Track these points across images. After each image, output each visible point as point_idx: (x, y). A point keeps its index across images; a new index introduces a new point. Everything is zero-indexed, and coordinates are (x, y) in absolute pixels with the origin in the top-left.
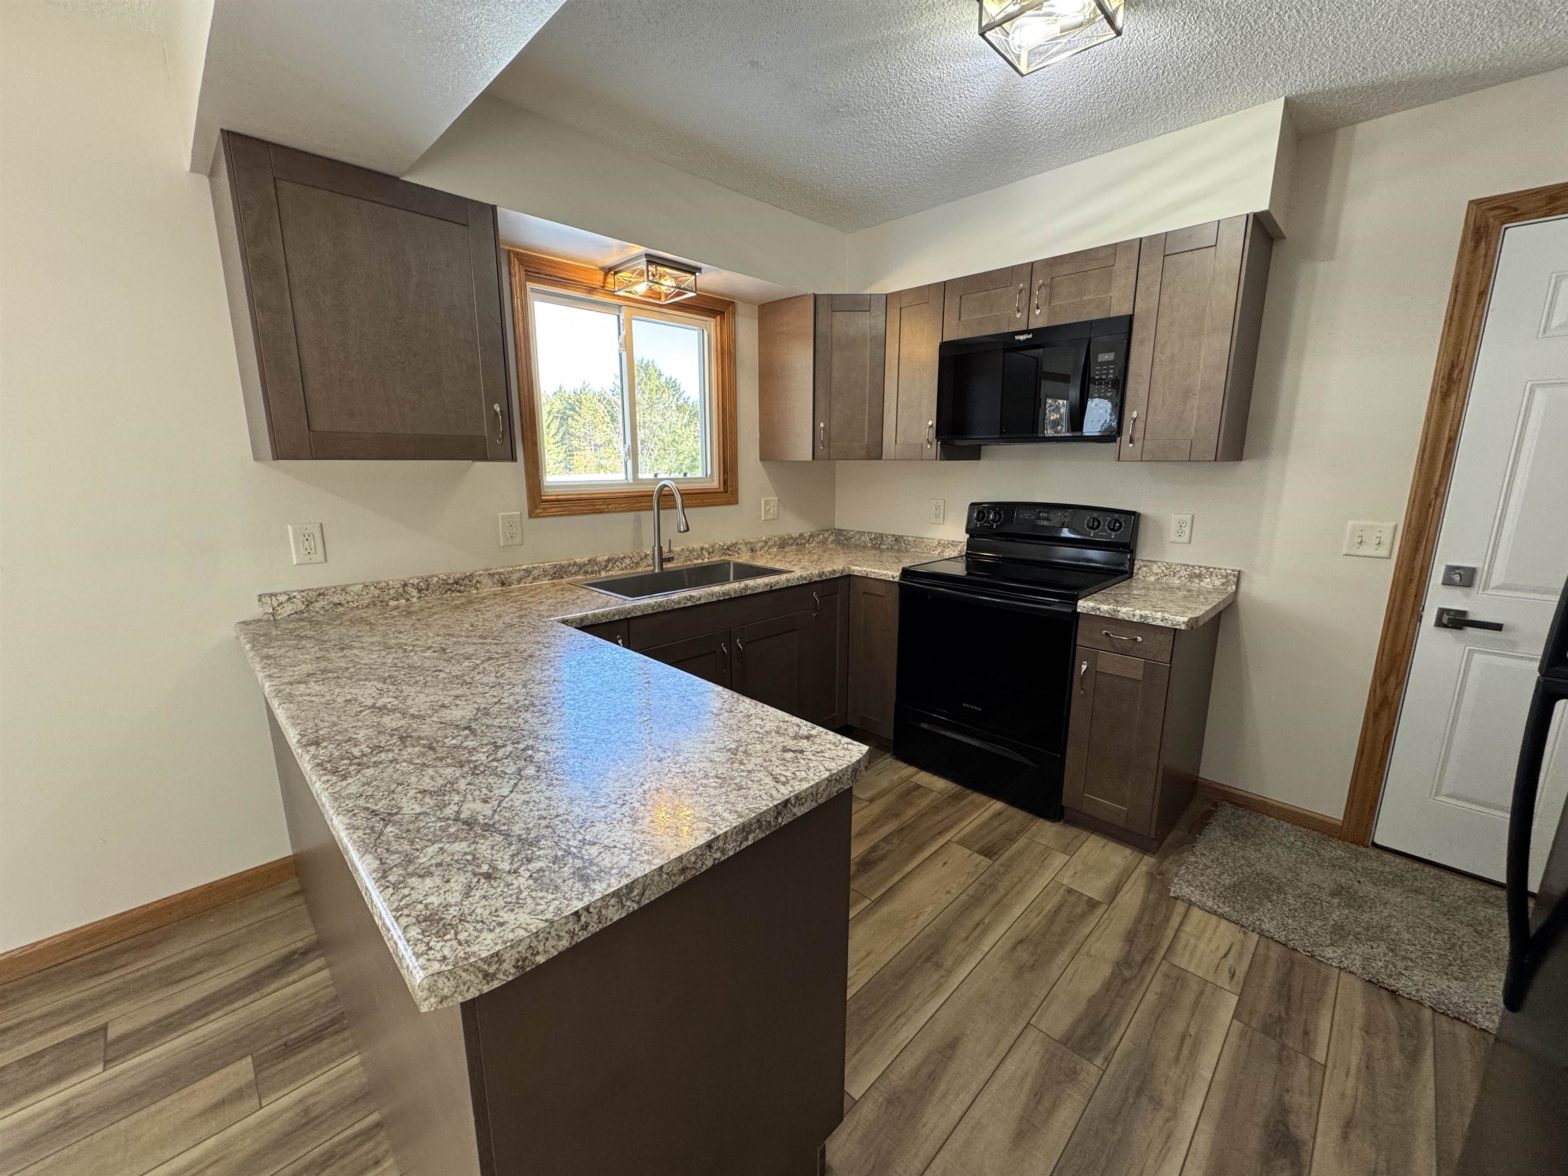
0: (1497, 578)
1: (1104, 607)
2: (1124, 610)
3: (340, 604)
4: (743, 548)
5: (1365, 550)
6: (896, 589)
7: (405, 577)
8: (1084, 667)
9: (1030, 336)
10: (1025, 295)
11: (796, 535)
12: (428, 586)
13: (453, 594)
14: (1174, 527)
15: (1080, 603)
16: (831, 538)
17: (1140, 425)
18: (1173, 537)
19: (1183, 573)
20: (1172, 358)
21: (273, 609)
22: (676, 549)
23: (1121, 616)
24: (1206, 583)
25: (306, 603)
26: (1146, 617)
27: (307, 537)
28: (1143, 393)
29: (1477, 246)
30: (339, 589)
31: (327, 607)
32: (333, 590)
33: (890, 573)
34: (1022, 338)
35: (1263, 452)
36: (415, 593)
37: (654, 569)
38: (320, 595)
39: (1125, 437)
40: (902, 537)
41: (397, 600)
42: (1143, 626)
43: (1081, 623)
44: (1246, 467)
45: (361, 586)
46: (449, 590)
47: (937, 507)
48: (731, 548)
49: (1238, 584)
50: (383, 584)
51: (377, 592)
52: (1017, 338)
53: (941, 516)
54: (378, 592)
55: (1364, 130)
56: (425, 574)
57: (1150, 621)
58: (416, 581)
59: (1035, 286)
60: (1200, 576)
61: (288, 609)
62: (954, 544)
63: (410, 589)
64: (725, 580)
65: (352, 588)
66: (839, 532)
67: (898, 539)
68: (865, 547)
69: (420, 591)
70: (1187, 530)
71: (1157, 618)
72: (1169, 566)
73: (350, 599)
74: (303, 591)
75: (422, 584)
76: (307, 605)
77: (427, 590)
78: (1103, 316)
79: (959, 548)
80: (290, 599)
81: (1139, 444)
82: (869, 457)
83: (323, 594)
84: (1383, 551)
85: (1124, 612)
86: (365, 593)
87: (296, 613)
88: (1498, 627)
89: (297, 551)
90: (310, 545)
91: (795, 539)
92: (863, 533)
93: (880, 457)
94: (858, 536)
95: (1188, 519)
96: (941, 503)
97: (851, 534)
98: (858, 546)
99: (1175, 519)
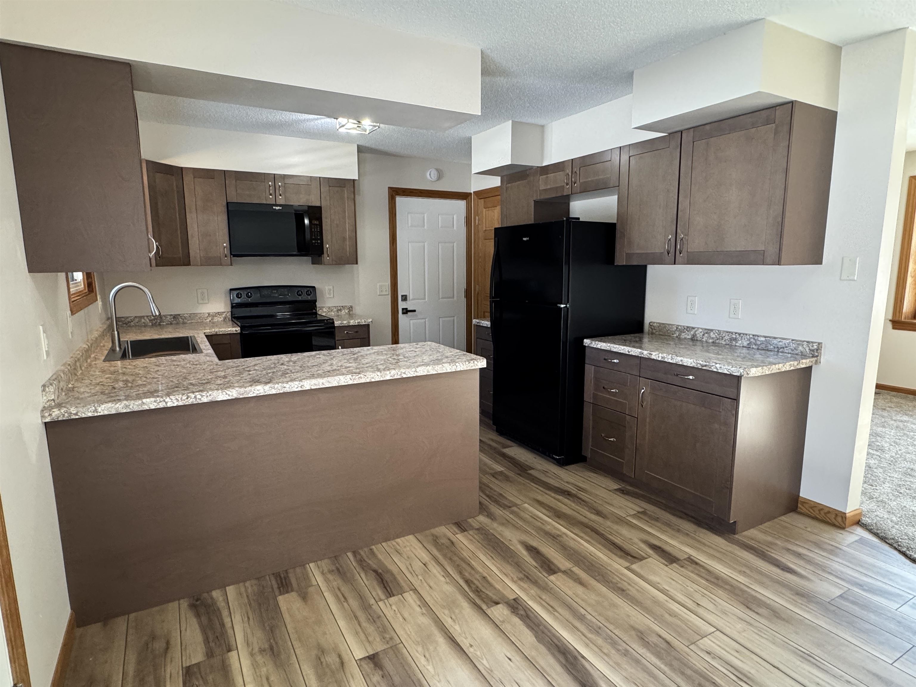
0: (411, 297)
1: (345, 322)
2: (351, 321)
5: (383, 293)
9: (281, 208)
10: (273, 188)
14: (327, 292)
15: (335, 322)
17: (330, 251)
18: (328, 296)
19: (335, 310)
20: (337, 225)
23: (351, 324)
28: (330, 236)
29: (392, 200)
39: (325, 255)
40: (179, 315)
42: (359, 326)
52: (274, 207)
53: (205, 299)
59: (277, 186)
60: (340, 310)
67: (175, 317)
68: (146, 326)
70: (332, 292)
72: (329, 308)
78: (310, 205)
79: (224, 316)
81: (331, 258)
84: (387, 292)
88: (414, 311)
92: (143, 317)
93: (188, 264)
94: (137, 320)
95: (331, 287)
96: (205, 291)
97: (129, 320)
98: (141, 326)
99: (327, 288)
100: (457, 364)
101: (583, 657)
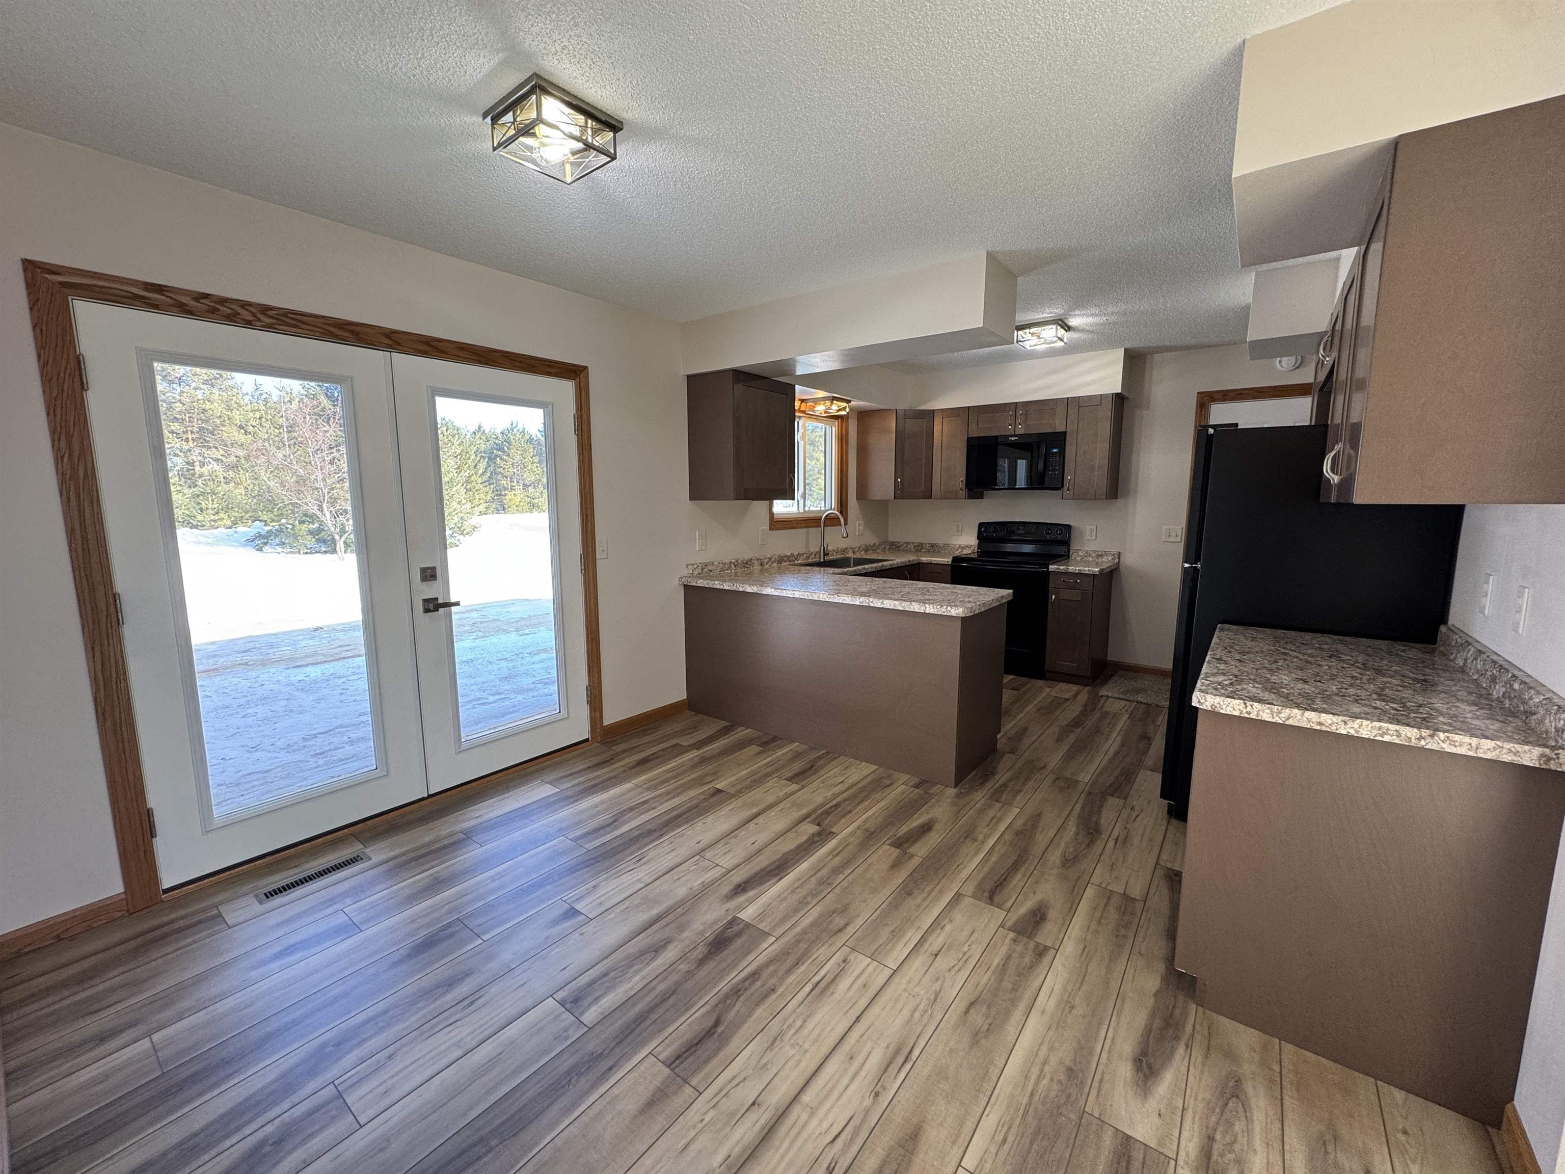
1: (1062, 567)
2: (1071, 568)
4: (849, 550)
5: (1172, 539)
6: (949, 568)
8: (1054, 597)
9: (1016, 438)
10: (1013, 418)
11: (872, 544)
14: (1088, 533)
15: (1050, 566)
16: (888, 547)
17: (1072, 483)
18: (1088, 537)
19: (1094, 552)
20: (1085, 452)
22: (830, 548)
23: (1069, 571)
24: (1105, 559)
26: (1081, 570)
28: (1073, 466)
29: (1201, 411)
33: (946, 560)
34: (1013, 439)
35: (1126, 495)
37: (820, 558)
39: (1065, 488)
40: (937, 543)
42: (1080, 575)
43: (1051, 575)
44: (1120, 502)
47: (957, 526)
48: (845, 550)
49: (1119, 558)
52: (1009, 438)
53: (959, 531)
55: (1157, 357)
57: (1083, 572)
59: (1018, 415)
60: (1102, 556)
62: (969, 547)
64: (849, 566)
66: (892, 543)
67: (932, 546)
68: (911, 551)
70: (1094, 532)
71: (1086, 570)
78: (1053, 431)
81: (1072, 492)
82: (924, 498)
84: (1179, 539)
85: (1071, 569)
91: (872, 547)
92: (909, 543)
93: (930, 497)
94: (905, 545)
95: (1094, 527)
96: (960, 523)
97: (900, 544)
98: (907, 551)
99: (1088, 528)
100: (927, 606)
101: (780, 879)
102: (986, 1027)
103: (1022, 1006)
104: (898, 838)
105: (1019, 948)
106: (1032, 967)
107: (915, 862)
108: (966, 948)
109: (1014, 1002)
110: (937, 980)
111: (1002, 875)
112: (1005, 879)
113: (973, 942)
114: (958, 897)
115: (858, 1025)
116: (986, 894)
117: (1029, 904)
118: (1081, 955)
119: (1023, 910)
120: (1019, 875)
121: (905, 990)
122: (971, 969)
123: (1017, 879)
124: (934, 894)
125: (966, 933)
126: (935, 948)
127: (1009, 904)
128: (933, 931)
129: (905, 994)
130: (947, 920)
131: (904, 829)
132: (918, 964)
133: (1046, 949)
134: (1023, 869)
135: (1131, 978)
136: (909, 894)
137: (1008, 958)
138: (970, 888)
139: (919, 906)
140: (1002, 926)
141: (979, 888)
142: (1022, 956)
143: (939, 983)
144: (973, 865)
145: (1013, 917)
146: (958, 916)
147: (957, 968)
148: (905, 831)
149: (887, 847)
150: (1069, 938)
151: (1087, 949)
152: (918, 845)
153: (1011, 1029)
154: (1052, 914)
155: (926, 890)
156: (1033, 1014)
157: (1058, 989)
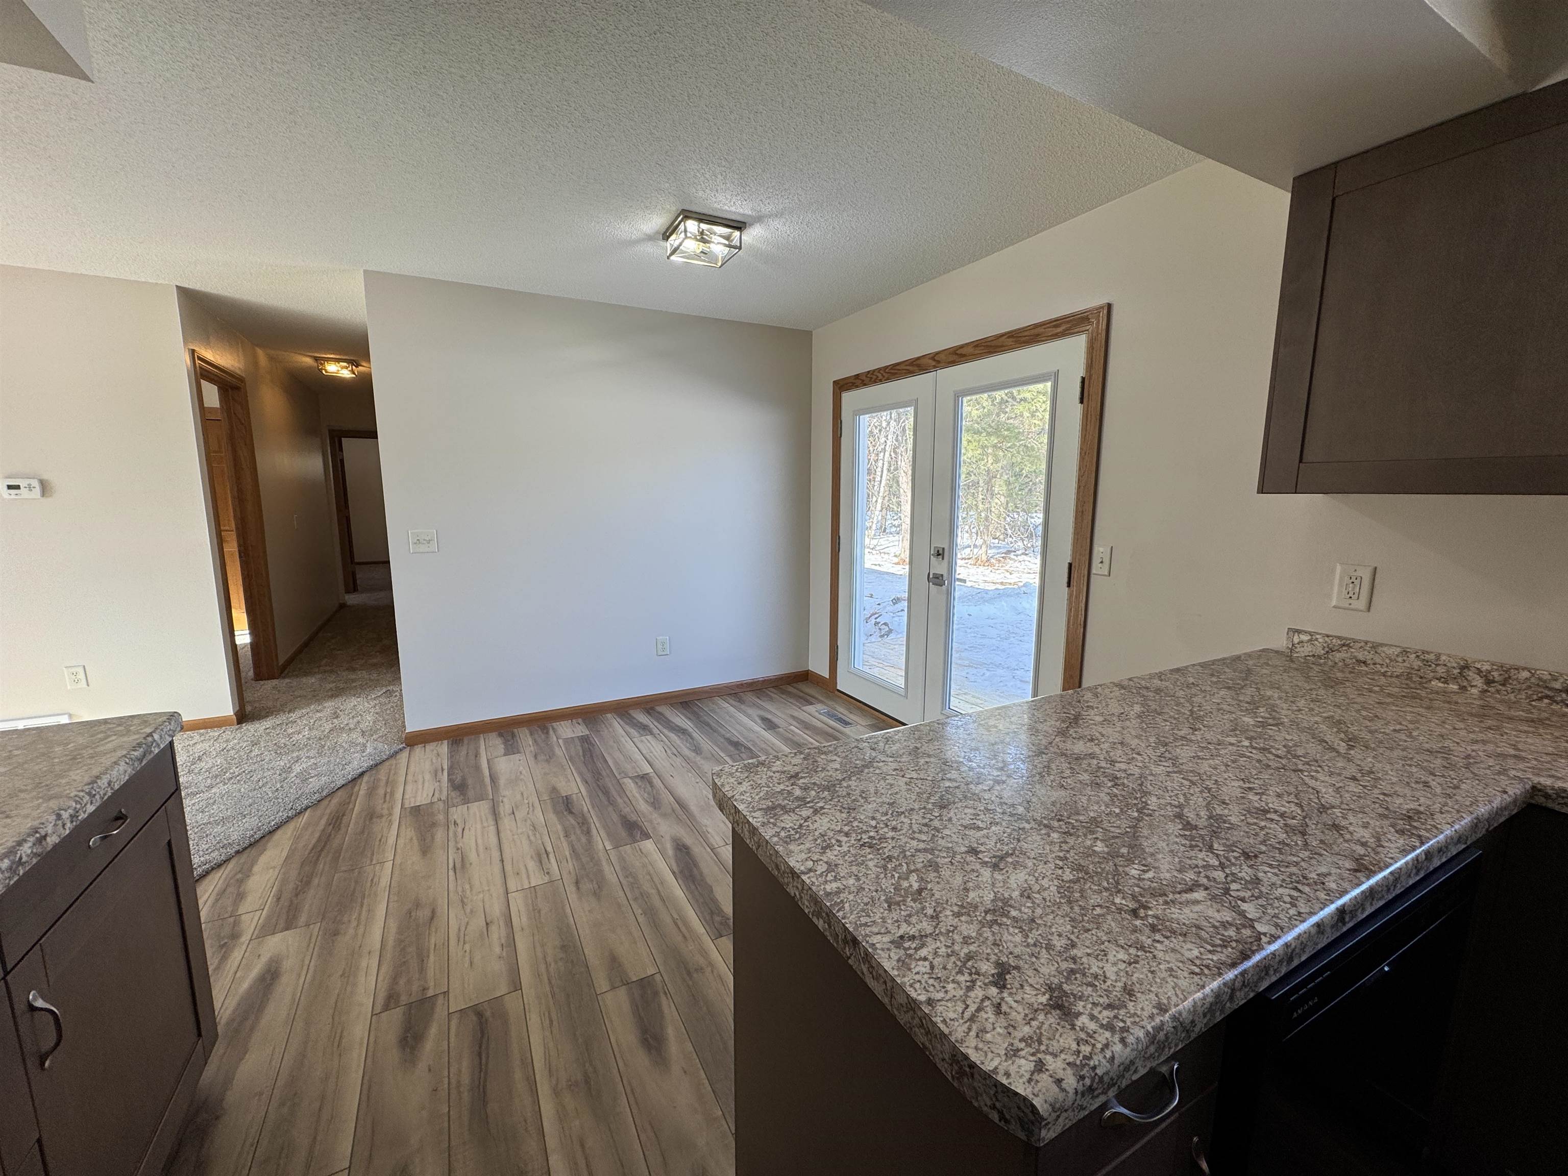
3: (1364, 662)
7: (1470, 656)
12: (1506, 680)
13: (1554, 707)
21: (1293, 645)
25: (1327, 649)
27: (1353, 579)
30: (1369, 645)
31: (1348, 661)
32: (1363, 644)
36: (1479, 682)
38: (1344, 645)
41: (1446, 682)
45: (1399, 650)
46: (1547, 697)
50: (1432, 657)
51: (1417, 664)
54: (1419, 663)
56: (1509, 660)
58: (1486, 667)
61: (1307, 650)
63: (1471, 674)
65: (1385, 649)
69: (1489, 682)
73: (1378, 660)
74: (1328, 636)
75: (1495, 674)
76: (1327, 652)
77: (1504, 685)
80: (1311, 640)
83: (1348, 645)
86: (1400, 659)
87: (1314, 656)
89: (1340, 592)
90: (1354, 588)
102: (413, 914)
103: (391, 942)
104: (656, 994)
105: (415, 988)
106: (395, 980)
107: (602, 984)
108: (467, 947)
109: (399, 942)
110: (472, 911)
111: (488, 1057)
112: (480, 1055)
113: (464, 956)
114: (516, 986)
115: (499, 858)
116: (488, 1014)
117: (429, 1045)
118: (342, 1032)
119: (433, 1031)
120: (466, 1080)
121: (489, 890)
122: (451, 936)
123: (464, 1069)
124: (543, 967)
125: (477, 958)
126: (493, 928)
127: (454, 1023)
128: (508, 937)
129: (486, 888)
130: (504, 954)
131: (670, 1012)
132: (496, 909)
133: (386, 1007)
134: (466, 1096)
135: (277, 1050)
136: (564, 948)
137: (422, 970)
138: (512, 1004)
139: (543, 946)
140: (446, 993)
141: (503, 1016)
142: (409, 982)
143: (468, 911)
144: (536, 1040)
145: (440, 1012)
146: (498, 967)
147: (463, 929)
148: (666, 1011)
149: (651, 971)
150: (361, 1044)
151: (336, 1044)
152: (626, 1007)
153: (393, 926)
154: (394, 1055)
155: (553, 964)
156: (378, 946)
157: (362, 979)
